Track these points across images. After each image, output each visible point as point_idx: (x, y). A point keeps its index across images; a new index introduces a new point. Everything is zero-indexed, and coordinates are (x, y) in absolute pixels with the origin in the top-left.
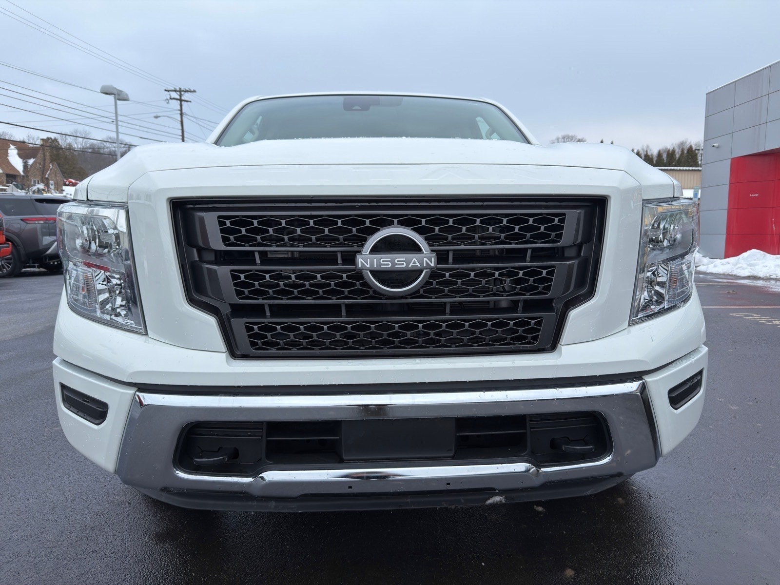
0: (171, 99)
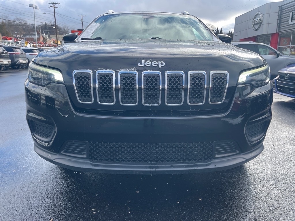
0: (50, 6)
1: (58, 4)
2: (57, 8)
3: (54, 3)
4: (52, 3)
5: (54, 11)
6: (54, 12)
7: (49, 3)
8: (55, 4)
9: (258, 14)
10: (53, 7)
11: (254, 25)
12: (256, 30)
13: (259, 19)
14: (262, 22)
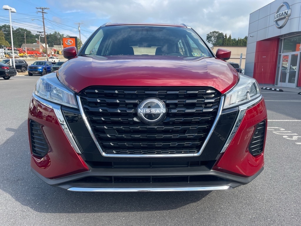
0: (39, 12)
1: (47, 9)
2: (45, 13)
3: (43, 8)
4: (40, 8)
5: (43, 17)
7: (37, 8)
10: (41, 12)
11: (277, 22)
12: (281, 28)
13: (285, 12)
14: (289, 16)
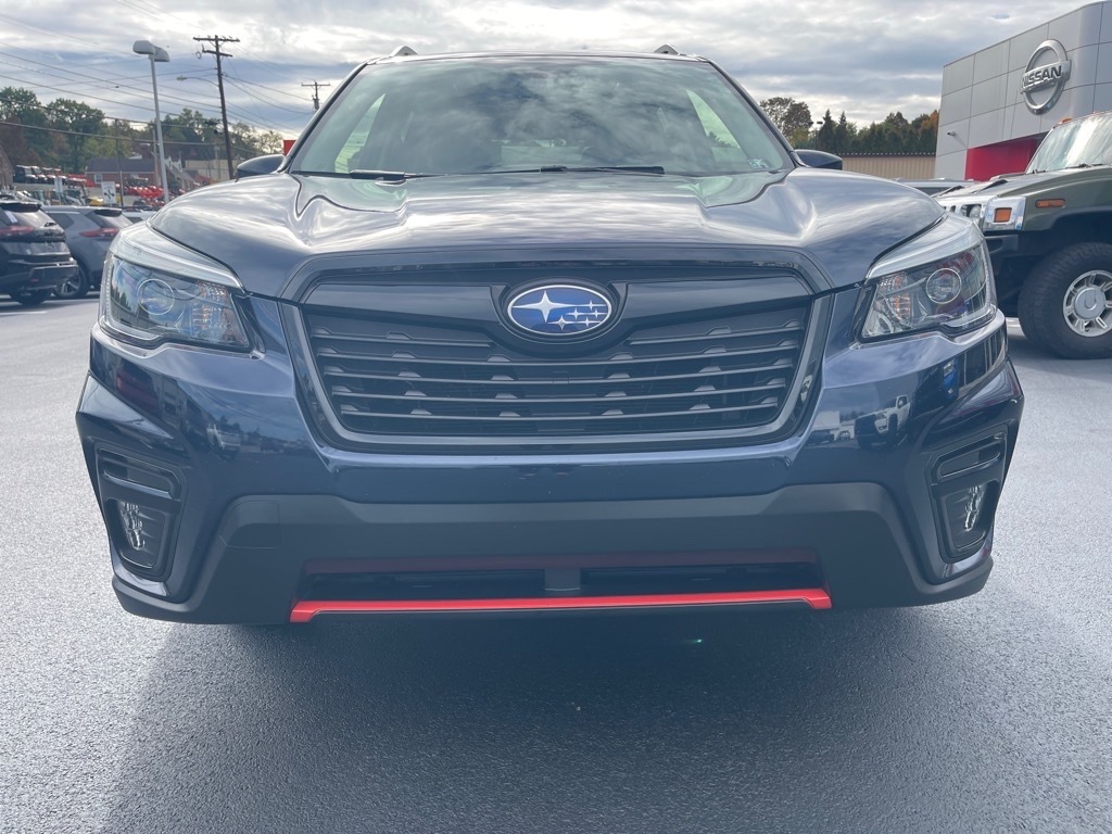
0: (204, 51)
1: (232, 41)
2: (224, 55)
3: (217, 39)
4: (209, 39)
5: (219, 68)
6: (216, 72)
7: (199, 39)
8: (220, 43)
9: (1047, 49)
10: (213, 52)
11: (1029, 93)
12: (1042, 111)
13: (1054, 68)
14: (1067, 79)
